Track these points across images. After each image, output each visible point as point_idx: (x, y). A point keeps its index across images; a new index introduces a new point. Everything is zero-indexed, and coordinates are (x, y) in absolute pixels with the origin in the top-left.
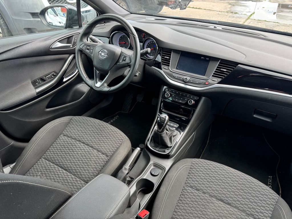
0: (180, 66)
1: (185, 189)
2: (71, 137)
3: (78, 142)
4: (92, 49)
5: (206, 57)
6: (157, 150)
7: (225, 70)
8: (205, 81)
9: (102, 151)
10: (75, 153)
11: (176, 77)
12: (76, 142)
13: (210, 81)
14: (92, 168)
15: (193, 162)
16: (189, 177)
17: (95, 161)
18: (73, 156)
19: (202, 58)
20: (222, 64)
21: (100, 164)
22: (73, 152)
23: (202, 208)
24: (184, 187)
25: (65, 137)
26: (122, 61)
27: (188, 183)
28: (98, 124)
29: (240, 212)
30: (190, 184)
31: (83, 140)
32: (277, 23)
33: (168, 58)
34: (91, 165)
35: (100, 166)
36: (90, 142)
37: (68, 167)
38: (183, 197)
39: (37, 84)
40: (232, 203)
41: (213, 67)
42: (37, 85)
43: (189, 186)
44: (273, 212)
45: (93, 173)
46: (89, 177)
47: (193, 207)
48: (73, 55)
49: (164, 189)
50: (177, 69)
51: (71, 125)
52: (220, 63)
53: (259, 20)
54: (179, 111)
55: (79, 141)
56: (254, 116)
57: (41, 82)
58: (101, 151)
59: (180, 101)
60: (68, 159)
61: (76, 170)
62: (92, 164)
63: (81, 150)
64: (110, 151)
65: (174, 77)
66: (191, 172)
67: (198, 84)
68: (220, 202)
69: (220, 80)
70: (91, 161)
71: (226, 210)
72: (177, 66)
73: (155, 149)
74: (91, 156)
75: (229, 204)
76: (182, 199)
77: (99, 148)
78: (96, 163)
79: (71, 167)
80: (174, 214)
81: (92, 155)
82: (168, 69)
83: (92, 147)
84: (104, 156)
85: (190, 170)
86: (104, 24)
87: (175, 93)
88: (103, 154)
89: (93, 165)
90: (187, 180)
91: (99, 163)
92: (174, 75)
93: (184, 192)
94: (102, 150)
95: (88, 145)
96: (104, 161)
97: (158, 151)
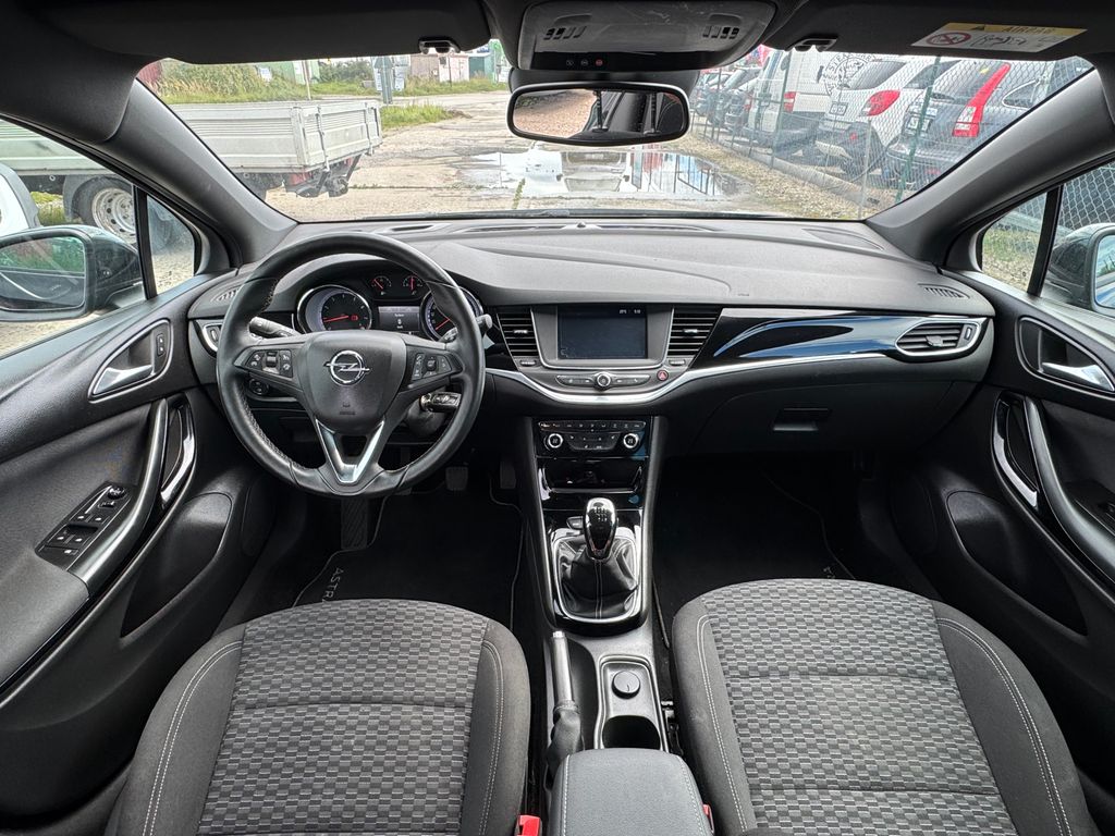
0: (568, 348)
1: (734, 689)
2: (283, 702)
3: (321, 709)
4: (287, 362)
5: (630, 306)
6: (598, 618)
7: (695, 331)
8: (655, 372)
9: (432, 700)
10: (334, 749)
11: (571, 381)
12: (295, 710)
13: (668, 369)
14: (432, 770)
15: (710, 606)
16: (722, 652)
17: (428, 743)
18: (335, 764)
19: (621, 311)
20: (683, 316)
21: (450, 743)
22: (327, 749)
23: (805, 717)
24: (728, 685)
25: (258, 712)
26: (423, 373)
27: (731, 668)
28: (361, 614)
29: (886, 680)
30: (737, 668)
31: (339, 693)
32: (590, 198)
33: (525, 332)
34: (421, 764)
35: (455, 749)
36: (371, 689)
37: (337, 815)
38: (742, 713)
39: (68, 551)
40: (858, 665)
41: (662, 330)
42: (70, 557)
43: (738, 677)
44: (943, 640)
45: (446, 785)
46: (439, 809)
47: (782, 726)
48: (164, 401)
49: (705, 716)
50: (561, 357)
51: (257, 657)
52: (675, 316)
53: (545, 198)
54: (585, 477)
55: (325, 701)
56: (777, 429)
57: (79, 540)
58: (428, 699)
59: (599, 448)
60: (318, 785)
61: (375, 808)
62: (424, 758)
63: (352, 728)
64: (461, 686)
65: (565, 384)
66: (719, 636)
67: (642, 383)
68: (832, 678)
69: (690, 359)
70: (411, 748)
71: (858, 691)
72: (560, 349)
73: (592, 614)
74: (402, 733)
75: (852, 672)
76: (744, 721)
77: (416, 694)
78: (438, 748)
79: (348, 809)
80: (749, 776)
81: (407, 728)
82: (538, 364)
83: (387, 701)
84: (447, 710)
85: (714, 633)
86: (234, 272)
87: (575, 429)
88: (440, 705)
89: (431, 758)
90: (724, 661)
91: (445, 743)
92: (563, 376)
93: (735, 698)
94: (428, 694)
95: (366, 701)
96: (460, 729)
97: (603, 618)
